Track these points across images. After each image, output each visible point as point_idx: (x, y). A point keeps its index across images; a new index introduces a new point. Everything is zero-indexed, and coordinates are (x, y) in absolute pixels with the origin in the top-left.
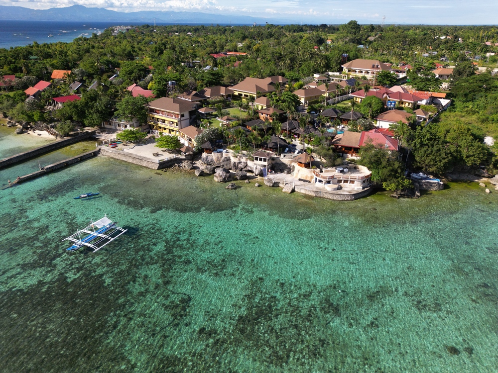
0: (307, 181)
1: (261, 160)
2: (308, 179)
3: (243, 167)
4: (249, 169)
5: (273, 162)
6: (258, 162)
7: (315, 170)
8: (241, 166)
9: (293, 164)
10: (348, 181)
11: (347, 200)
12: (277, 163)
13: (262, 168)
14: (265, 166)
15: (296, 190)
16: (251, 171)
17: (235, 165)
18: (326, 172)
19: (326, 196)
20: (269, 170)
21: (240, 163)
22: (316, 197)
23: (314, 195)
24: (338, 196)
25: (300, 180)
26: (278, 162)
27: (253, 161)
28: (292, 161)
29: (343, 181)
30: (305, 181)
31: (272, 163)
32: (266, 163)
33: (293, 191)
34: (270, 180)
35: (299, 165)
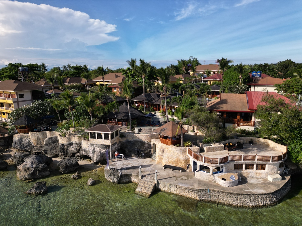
0: (179, 169)
1: (100, 137)
2: (181, 165)
3: (75, 151)
4: (84, 153)
5: (123, 140)
6: (96, 141)
7: (191, 148)
8: (72, 149)
9: (153, 141)
10: (253, 165)
11: (265, 206)
12: (129, 142)
13: (103, 151)
14: (107, 147)
15: (161, 187)
16: (86, 157)
17: (63, 149)
18: (209, 150)
19: (222, 199)
20: (116, 153)
21: (71, 144)
22: (201, 201)
23: (198, 198)
24: (246, 199)
25: (166, 167)
26: (130, 139)
27: (89, 140)
28: (152, 137)
29: (244, 166)
30: (175, 168)
31: (120, 142)
32: (108, 142)
33: (156, 190)
34: (114, 171)
35: (163, 142)
